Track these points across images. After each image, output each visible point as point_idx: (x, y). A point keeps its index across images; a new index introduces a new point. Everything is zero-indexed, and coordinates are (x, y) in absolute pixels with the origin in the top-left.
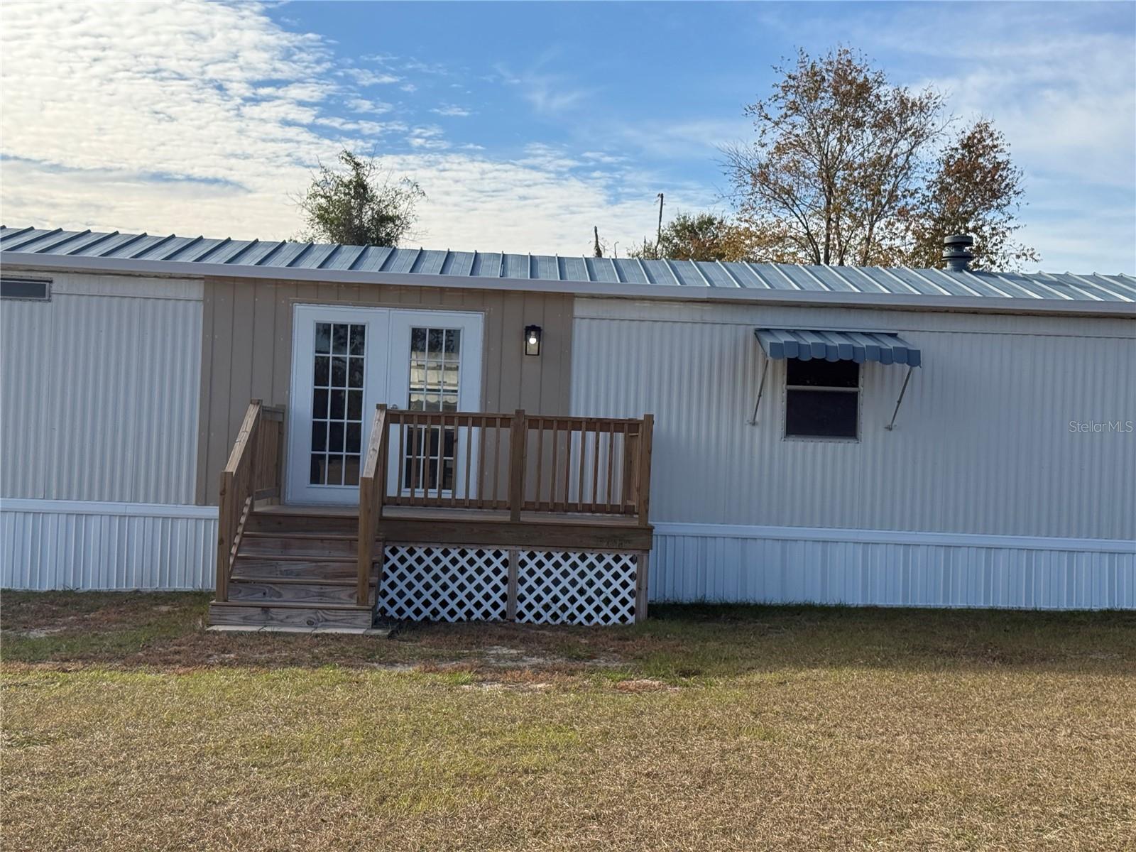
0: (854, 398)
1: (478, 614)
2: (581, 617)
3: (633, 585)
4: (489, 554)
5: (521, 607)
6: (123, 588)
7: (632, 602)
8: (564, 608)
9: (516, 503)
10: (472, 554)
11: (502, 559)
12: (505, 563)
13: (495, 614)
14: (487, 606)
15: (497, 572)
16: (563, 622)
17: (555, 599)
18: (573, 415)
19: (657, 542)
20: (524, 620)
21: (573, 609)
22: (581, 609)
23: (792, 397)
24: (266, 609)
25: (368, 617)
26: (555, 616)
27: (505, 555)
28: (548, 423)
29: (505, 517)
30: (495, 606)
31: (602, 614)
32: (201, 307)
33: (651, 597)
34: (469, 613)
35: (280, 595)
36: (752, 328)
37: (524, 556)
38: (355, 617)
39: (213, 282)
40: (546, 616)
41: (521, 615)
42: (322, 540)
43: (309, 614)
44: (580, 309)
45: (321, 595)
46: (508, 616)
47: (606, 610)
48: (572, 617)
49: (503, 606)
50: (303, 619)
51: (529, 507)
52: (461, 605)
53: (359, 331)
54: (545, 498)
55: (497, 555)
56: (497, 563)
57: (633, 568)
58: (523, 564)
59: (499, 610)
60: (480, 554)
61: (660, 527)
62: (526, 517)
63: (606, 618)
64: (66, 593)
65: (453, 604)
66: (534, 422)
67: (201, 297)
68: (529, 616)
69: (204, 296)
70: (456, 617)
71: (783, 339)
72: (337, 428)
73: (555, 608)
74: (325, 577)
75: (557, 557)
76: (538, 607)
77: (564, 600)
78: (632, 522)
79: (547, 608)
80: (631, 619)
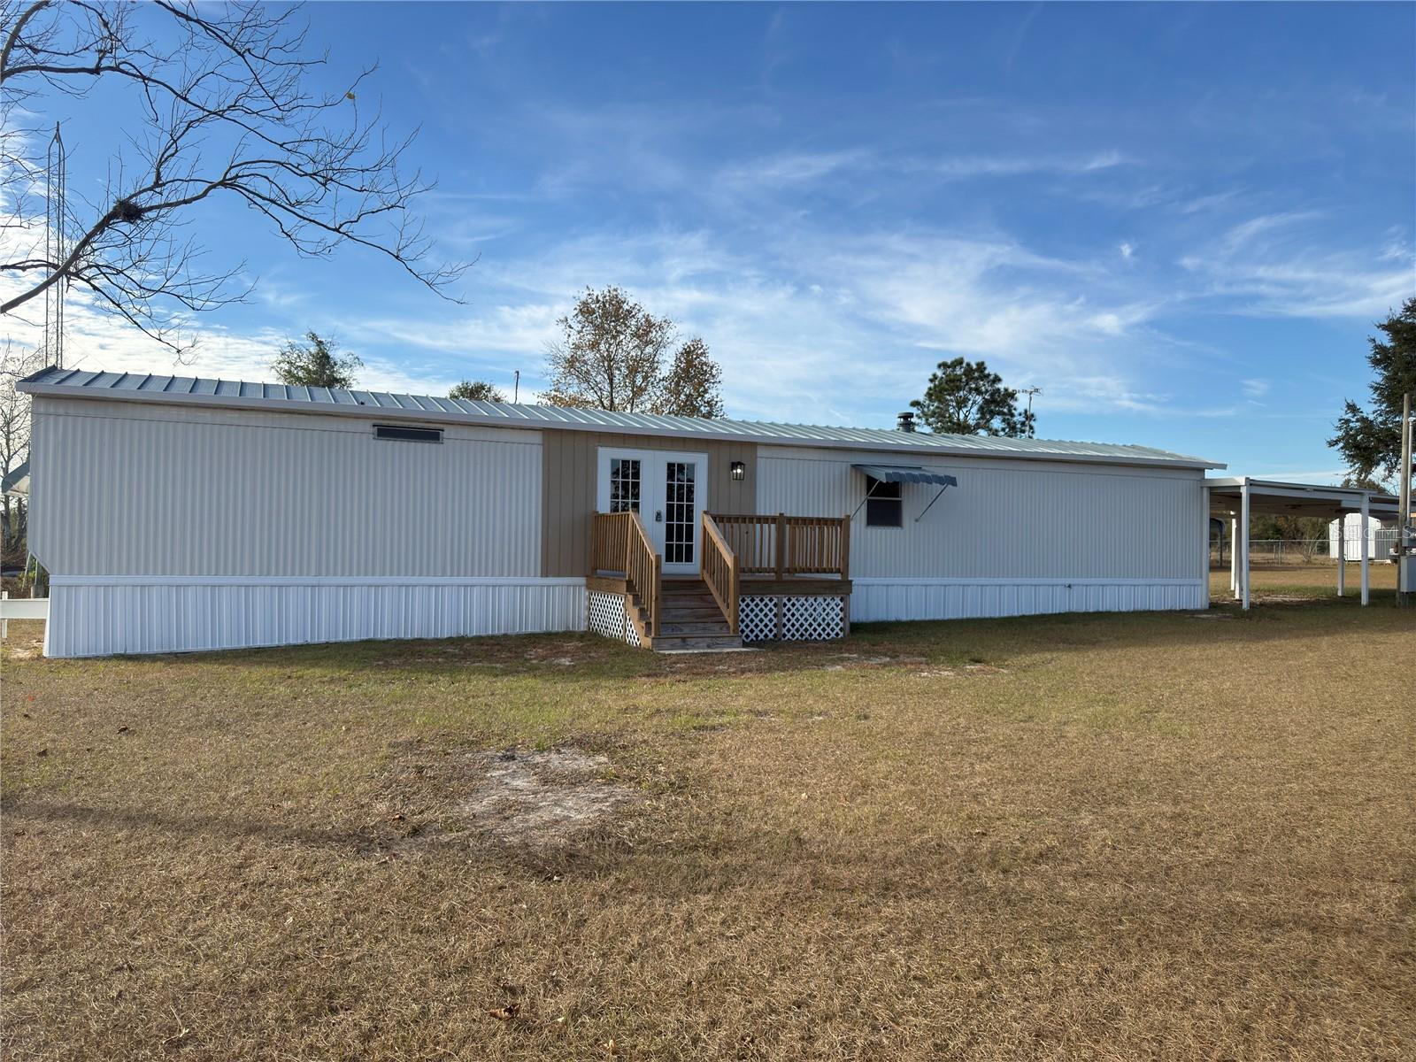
0: (898, 504)
1: (761, 636)
2: (815, 635)
3: (841, 615)
4: (766, 600)
5: (784, 631)
7: (841, 624)
8: (806, 630)
9: (779, 570)
10: (757, 600)
11: (773, 602)
12: (775, 605)
13: (771, 636)
14: (766, 631)
15: (771, 610)
16: (806, 639)
17: (802, 625)
18: (758, 514)
19: (854, 589)
20: (786, 638)
21: (811, 630)
22: (815, 630)
23: (870, 503)
24: (684, 639)
26: (802, 635)
27: (775, 600)
29: (774, 577)
30: (771, 631)
31: (826, 632)
32: (541, 448)
33: (851, 620)
34: (757, 636)
35: (681, 630)
36: (849, 464)
37: (785, 600)
38: (733, 641)
40: (797, 635)
41: (784, 635)
42: (685, 595)
43: (708, 640)
44: (761, 452)
45: (704, 629)
46: (779, 637)
47: (828, 630)
48: (811, 635)
49: (775, 631)
50: (705, 644)
51: (787, 571)
52: (752, 631)
53: (636, 464)
54: (795, 566)
55: (771, 600)
56: (771, 605)
57: (842, 605)
58: (785, 605)
59: (773, 633)
60: (762, 600)
61: (856, 580)
62: (786, 577)
63: (828, 635)
66: (789, 520)
67: (541, 443)
68: (789, 636)
69: (543, 440)
70: (750, 639)
73: (801, 630)
74: (698, 618)
75: (803, 600)
76: (793, 630)
77: (806, 625)
78: (838, 577)
79: (797, 630)
80: (841, 634)
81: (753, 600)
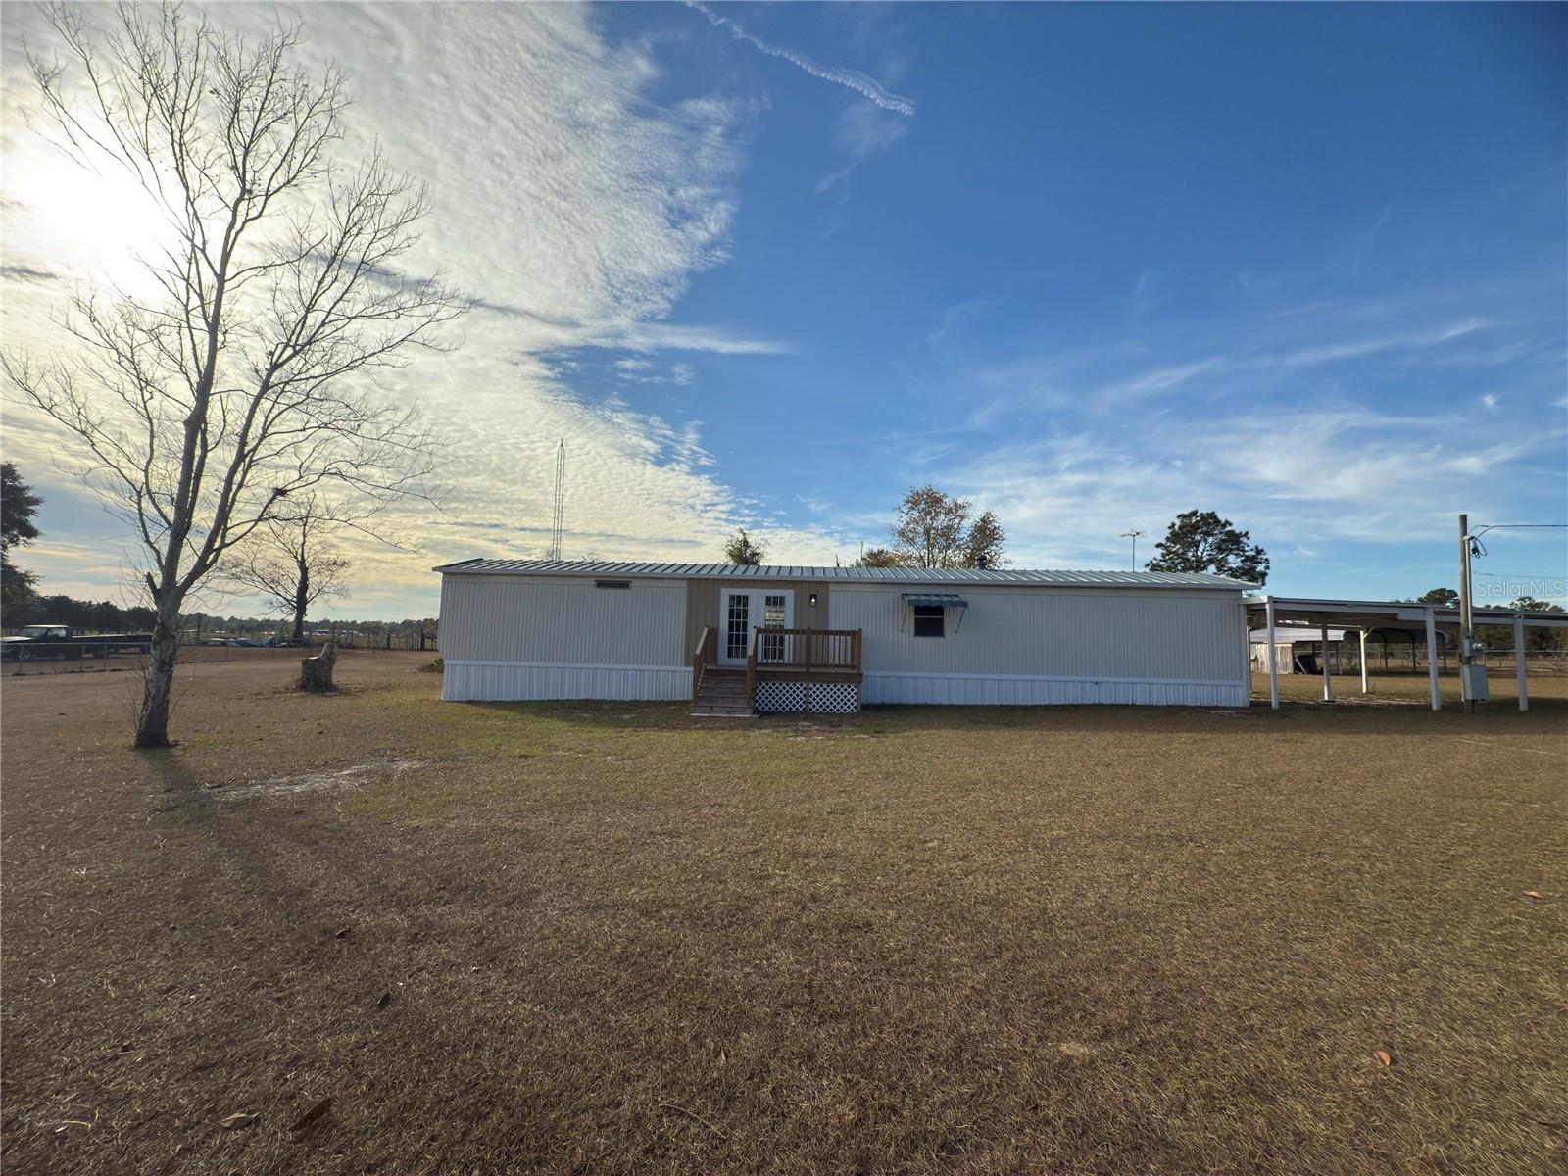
0: (941, 621)
1: (794, 709)
2: (835, 710)
3: (855, 697)
4: (798, 685)
5: (811, 706)
6: (658, 699)
7: (855, 704)
8: (828, 706)
9: (808, 665)
10: (791, 685)
11: (803, 687)
12: (804, 689)
13: (801, 709)
14: (797, 705)
15: (801, 692)
16: (828, 712)
17: (825, 703)
18: (830, 629)
19: (865, 680)
20: (812, 711)
21: (831, 706)
22: (835, 707)
23: (916, 619)
24: (711, 707)
25: (751, 710)
26: (824, 710)
27: (804, 685)
28: (820, 632)
29: (804, 670)
30: (801, 706)
31: (843, 709)
32: (686, 591)
33: (863, 701)
34: (790, 709)
35: (717, 702)
36: (900, 594)
37: (811, 686)
38: (746, 710)
39: (691, 581)
40: (821, 709)
41: (811, 709)
42: (733, 680)
43: (728, 709)
44: (832, 588)
45: (733, 702)
46: (806, 710)
47: (845, 707)
48: (831, 710)
49: (804, 706)
50: (726, 711)
51: (813, 666)
52: (787, 705)
53: (746, 598)
54: (819, 663)
55: (801, 685)
56: (801, 688)
57: (855, 690)
58: (811, 689)
60: (794, 685)
61: (865, 673)
62: (812, 670)
63: (845, 710)
64: (636, 701)
65: (784, 705)
66: (814, 632)
67: (686, 586)
68: (814, 710)
69: (688, 585)
70: (785, 710)
71: (913, 597)
72: (738, 636)
73: (824, 706)
74: (734, 695)
75: (825, 686)
76: (818, 706)
77: (828, 703)
78: (855, 672)
79: (821, 706)
80: (855, 710)
81: (788, 685)
